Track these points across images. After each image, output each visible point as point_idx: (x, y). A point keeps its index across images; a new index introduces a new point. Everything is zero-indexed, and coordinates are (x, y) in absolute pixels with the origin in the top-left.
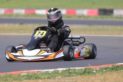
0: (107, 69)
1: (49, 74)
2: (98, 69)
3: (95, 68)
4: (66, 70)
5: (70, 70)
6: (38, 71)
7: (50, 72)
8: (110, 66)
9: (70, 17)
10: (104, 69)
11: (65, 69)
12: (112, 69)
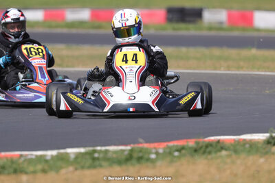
0: (183, 151)
1: (46, 161)
2: (161, 151)
3: (155, 148)
4: (86, 153)
5: (95, 151)
6: (21, 156)
7: (48, 158)
8: (191, 143)
9: (99, 27)
10: (177, 151)
11: (82, 150)
12: (196, 151)
